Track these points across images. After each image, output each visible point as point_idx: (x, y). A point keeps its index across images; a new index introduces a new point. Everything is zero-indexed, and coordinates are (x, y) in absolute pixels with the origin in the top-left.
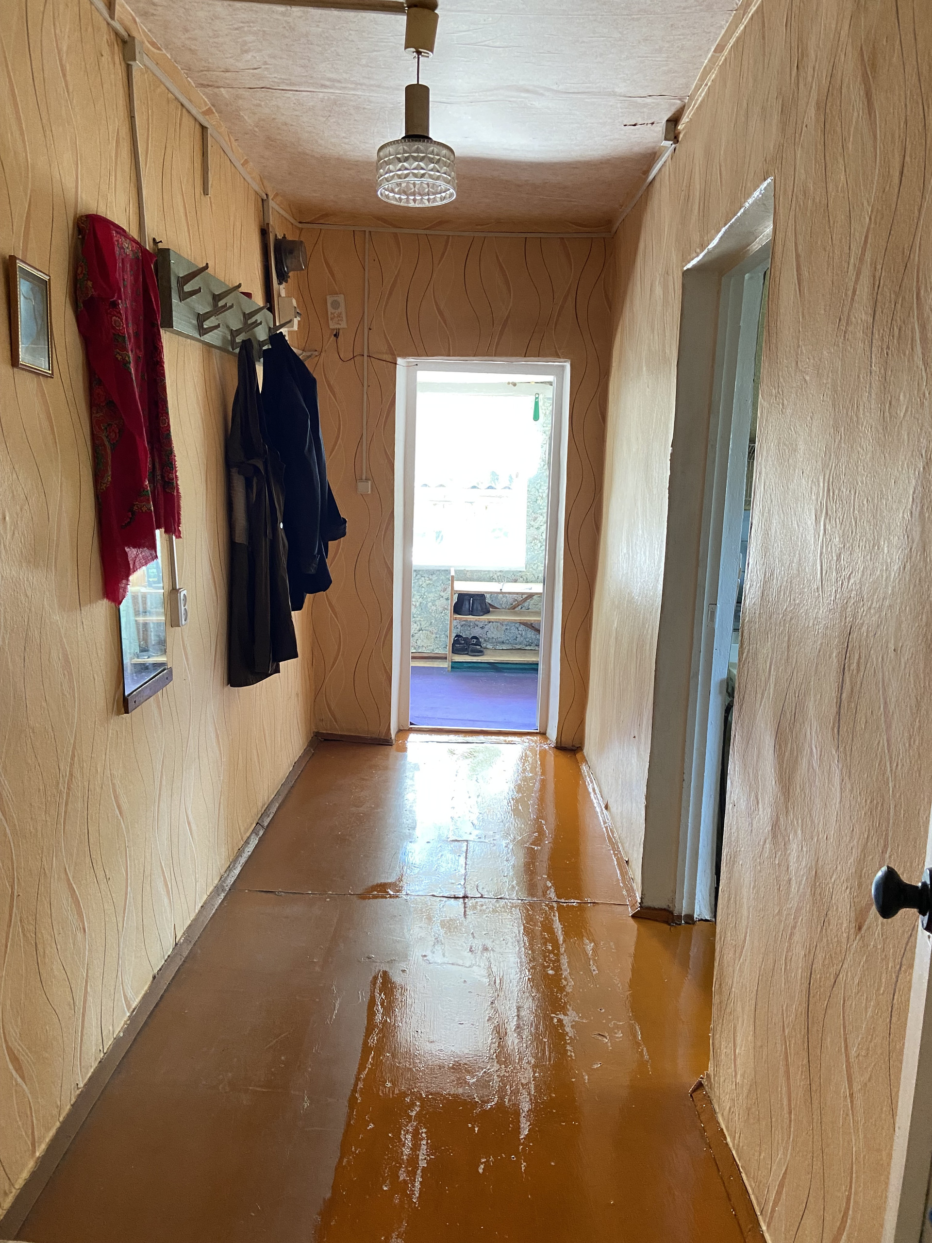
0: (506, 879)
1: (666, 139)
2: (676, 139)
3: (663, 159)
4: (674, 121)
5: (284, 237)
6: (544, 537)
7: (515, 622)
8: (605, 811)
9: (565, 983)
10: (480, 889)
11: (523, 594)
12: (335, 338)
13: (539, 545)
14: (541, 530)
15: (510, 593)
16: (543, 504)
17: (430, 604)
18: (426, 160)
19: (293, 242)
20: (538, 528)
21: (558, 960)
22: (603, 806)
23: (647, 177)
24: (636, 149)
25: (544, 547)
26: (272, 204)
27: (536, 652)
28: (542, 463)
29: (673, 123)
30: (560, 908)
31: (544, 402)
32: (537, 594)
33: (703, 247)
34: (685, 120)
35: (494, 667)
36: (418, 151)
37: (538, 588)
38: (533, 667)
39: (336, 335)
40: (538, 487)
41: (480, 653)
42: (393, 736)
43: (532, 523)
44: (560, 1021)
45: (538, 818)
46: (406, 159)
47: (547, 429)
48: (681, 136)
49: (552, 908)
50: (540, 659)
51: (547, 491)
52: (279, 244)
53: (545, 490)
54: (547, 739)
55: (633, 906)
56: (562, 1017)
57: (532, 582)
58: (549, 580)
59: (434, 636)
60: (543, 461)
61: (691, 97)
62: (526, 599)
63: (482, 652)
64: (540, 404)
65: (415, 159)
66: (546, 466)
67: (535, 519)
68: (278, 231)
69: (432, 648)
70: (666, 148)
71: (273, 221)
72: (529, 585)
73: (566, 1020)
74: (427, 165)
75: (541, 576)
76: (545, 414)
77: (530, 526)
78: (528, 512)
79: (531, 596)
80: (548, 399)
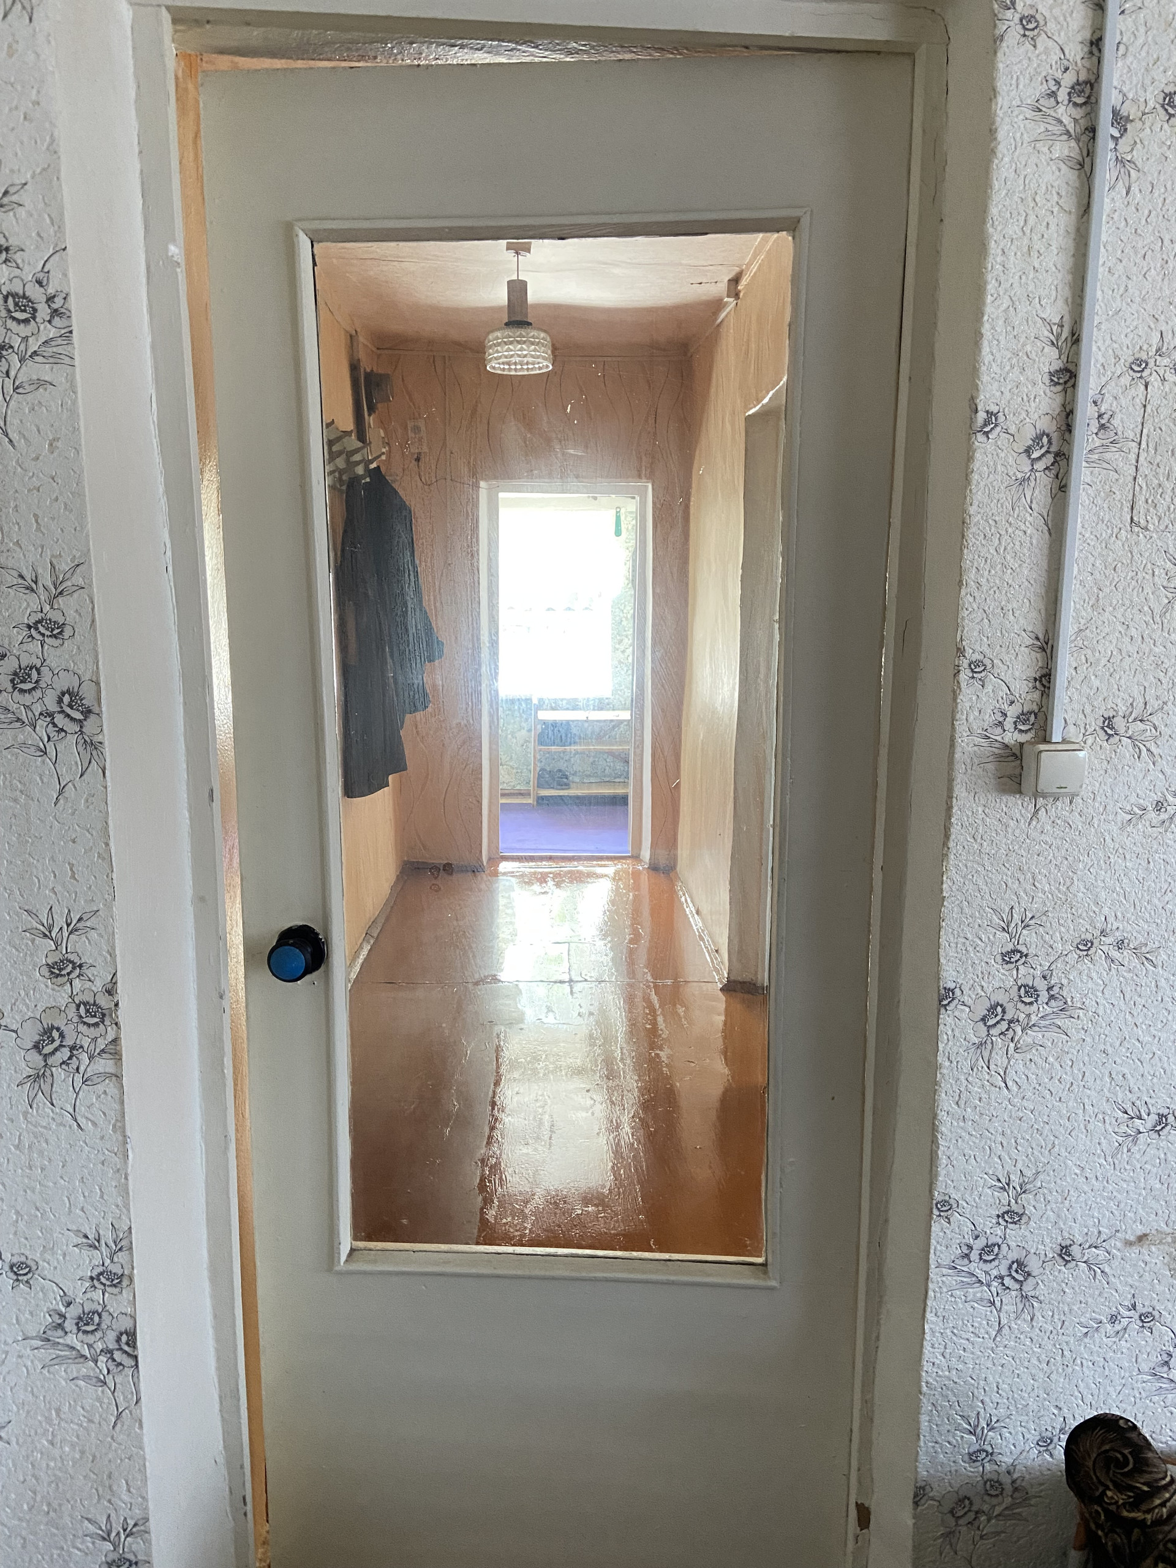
0: (607, 968)
1: (728, 296)
2: (737, 296)
3: (728, 310)
4: (735, 280)
5: (372, 371)
6: (630, 659)
7: (603, 752)
8: (696, 916)
9: (660, 1032)
10: (583, 976)
11: (612, 721)
12: (416, 463)
13: (625, 669)
14: (626, 654)
15: (598, 721)
16: (628, 625)
17: (510, 736)
18: (527, 343)
19: (381, 375)
20: (623, 652)
21: (655, 1019)
22: (694, 912)
23: (716, 319)
24: (704, 298)
25: (630, 672)
26: (361, 339)
27: (625, 784)
28: (627, 582)
29: (734, 283)
30: (656, 987)
31: (626, 516)
32: (625, 721)
33: (759, 401)
34: (744, 282)
35: (580, 801)
36: (521, 336)
37: (626, 715)
38: (623, 800)
39: (418, 460)
40: (622, 608)
41: (567, 786)
42: (485, 864)
43: (617, 646)
44: (657, 1055)
45: (632, 925)
46: (511, 343)
47: (630, 544)
48: (741, 295)
49: (648, 987)
50: (630, 791)
51: (632, 611)
52: (368, 376)
53: (629, 610)
54: (641, 861)
55: (721, 982)
56: (658, 1052)
57: (619, 709)
58: (637, 704)
59: (515, 771)
60: (627, 579)
61: (749, 265)
62: (614, 727)
63: (566, 784)
64: (622, 518)
65: (519, 342)
66: (630, 585)
67: (620, 642)
68: (366, 365)
69: (512, 784)
70: (731, 303)
71: (362, 355)
72: (616, 713)
73: (661, 1054)
74: (528, 347)
75: (628, 702)
76: (627, 529)
77: (615, 649)
78: (613, 634)
79: (621, 722)
80: (631, 513)
